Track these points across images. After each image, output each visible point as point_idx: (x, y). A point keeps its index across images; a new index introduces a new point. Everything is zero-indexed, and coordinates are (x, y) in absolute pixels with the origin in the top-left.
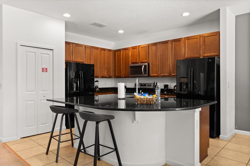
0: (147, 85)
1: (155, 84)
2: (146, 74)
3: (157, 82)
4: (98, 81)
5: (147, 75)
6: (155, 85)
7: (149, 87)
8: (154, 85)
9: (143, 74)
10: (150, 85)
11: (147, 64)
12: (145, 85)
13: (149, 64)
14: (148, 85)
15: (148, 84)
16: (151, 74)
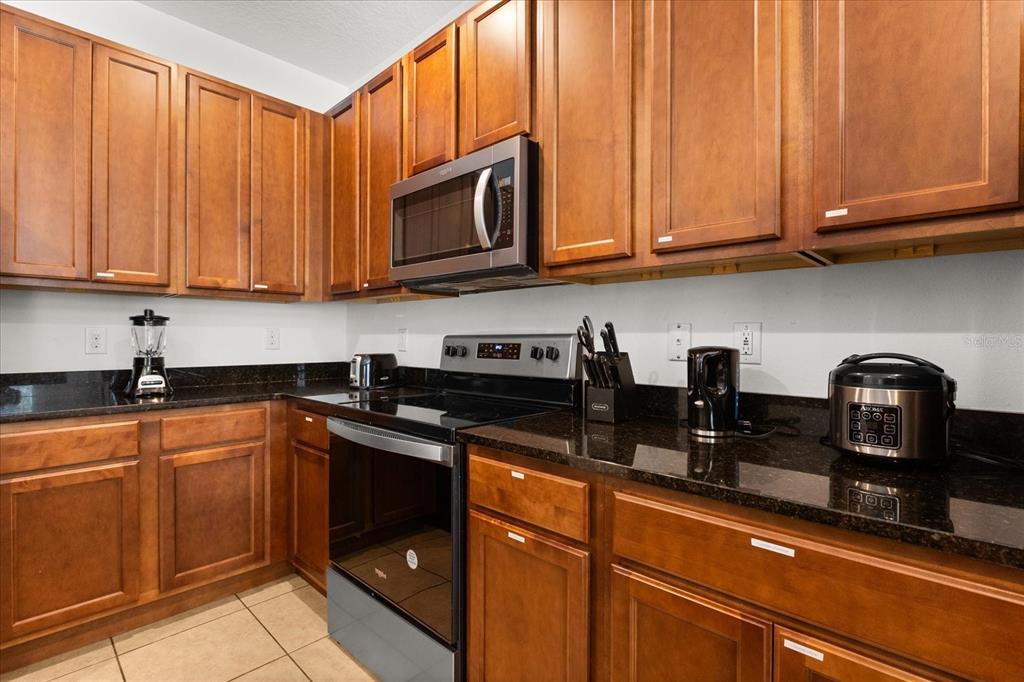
0: (525, 352)
1: (590, 345)
2: (510, 244)
3: (609, 326)
4: (160, 321)
5: (515, 255)
6: (591, 350)
7: (546, 370)
8: (586, 352)
9: (479, 249)
10: (553, 355)
11: (514, 149)
12: (511, 351)
13: (533, 152)
14: (536, 353)
15: (535, 342)
16: (556, 245)
